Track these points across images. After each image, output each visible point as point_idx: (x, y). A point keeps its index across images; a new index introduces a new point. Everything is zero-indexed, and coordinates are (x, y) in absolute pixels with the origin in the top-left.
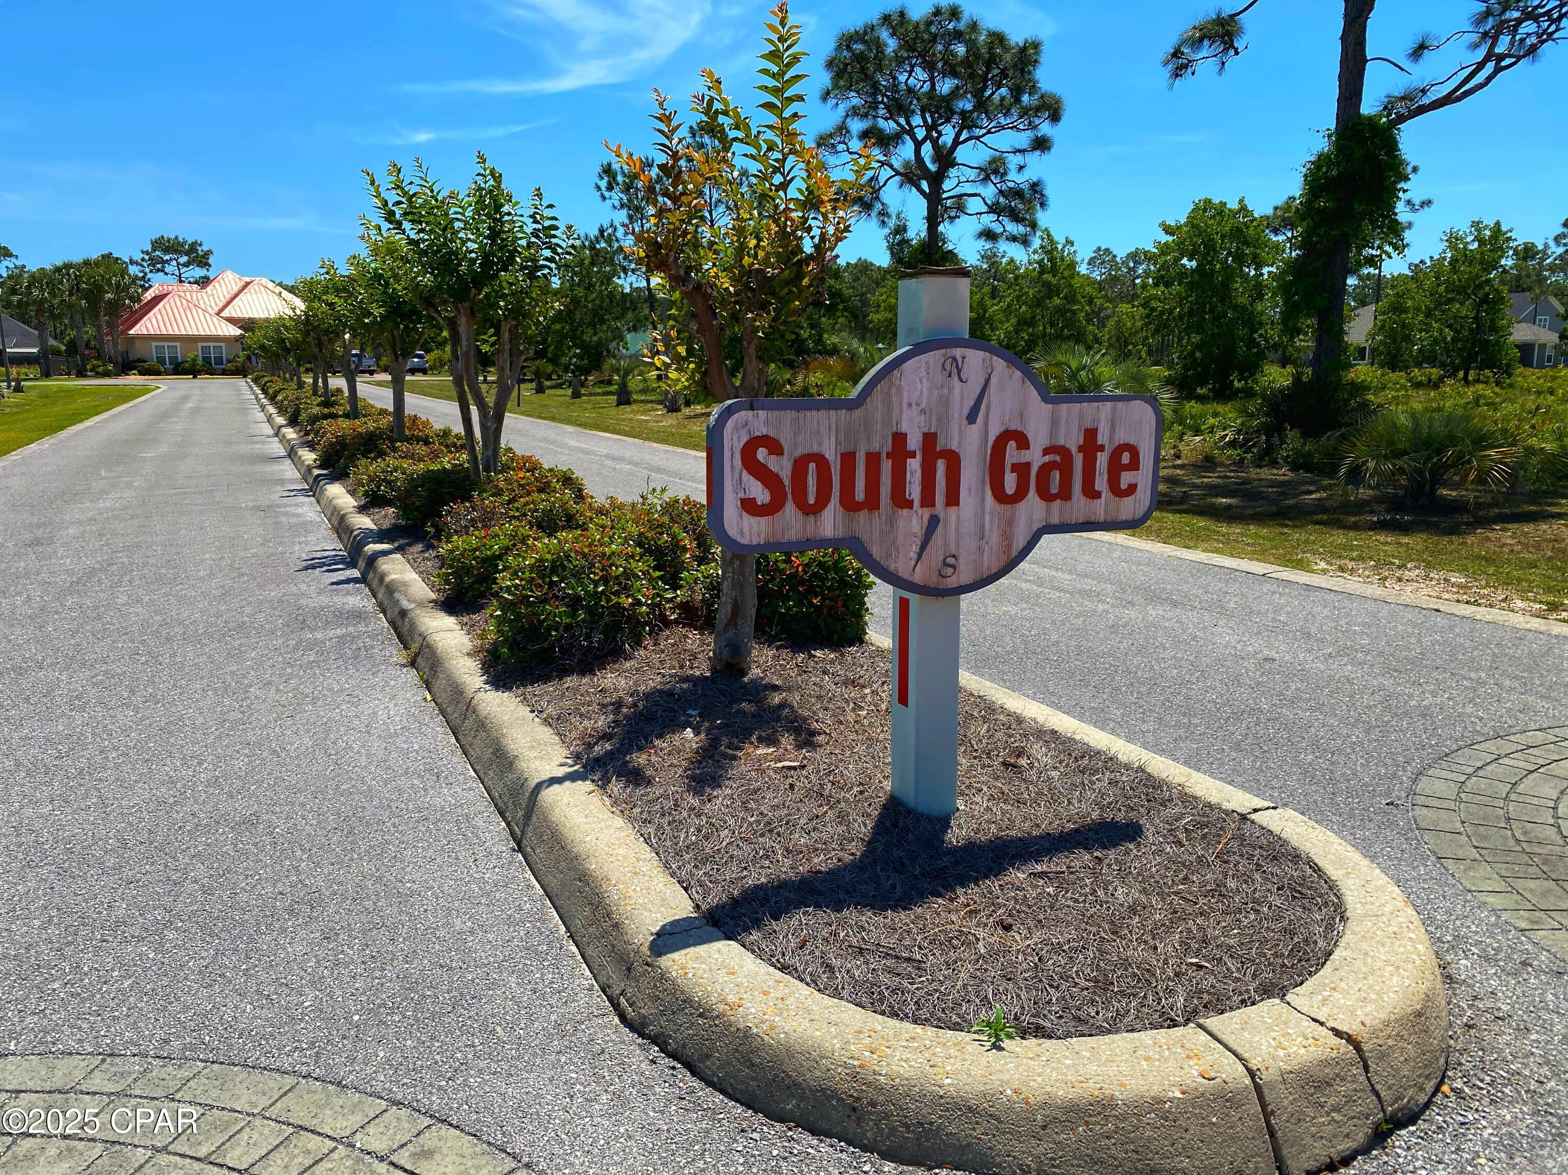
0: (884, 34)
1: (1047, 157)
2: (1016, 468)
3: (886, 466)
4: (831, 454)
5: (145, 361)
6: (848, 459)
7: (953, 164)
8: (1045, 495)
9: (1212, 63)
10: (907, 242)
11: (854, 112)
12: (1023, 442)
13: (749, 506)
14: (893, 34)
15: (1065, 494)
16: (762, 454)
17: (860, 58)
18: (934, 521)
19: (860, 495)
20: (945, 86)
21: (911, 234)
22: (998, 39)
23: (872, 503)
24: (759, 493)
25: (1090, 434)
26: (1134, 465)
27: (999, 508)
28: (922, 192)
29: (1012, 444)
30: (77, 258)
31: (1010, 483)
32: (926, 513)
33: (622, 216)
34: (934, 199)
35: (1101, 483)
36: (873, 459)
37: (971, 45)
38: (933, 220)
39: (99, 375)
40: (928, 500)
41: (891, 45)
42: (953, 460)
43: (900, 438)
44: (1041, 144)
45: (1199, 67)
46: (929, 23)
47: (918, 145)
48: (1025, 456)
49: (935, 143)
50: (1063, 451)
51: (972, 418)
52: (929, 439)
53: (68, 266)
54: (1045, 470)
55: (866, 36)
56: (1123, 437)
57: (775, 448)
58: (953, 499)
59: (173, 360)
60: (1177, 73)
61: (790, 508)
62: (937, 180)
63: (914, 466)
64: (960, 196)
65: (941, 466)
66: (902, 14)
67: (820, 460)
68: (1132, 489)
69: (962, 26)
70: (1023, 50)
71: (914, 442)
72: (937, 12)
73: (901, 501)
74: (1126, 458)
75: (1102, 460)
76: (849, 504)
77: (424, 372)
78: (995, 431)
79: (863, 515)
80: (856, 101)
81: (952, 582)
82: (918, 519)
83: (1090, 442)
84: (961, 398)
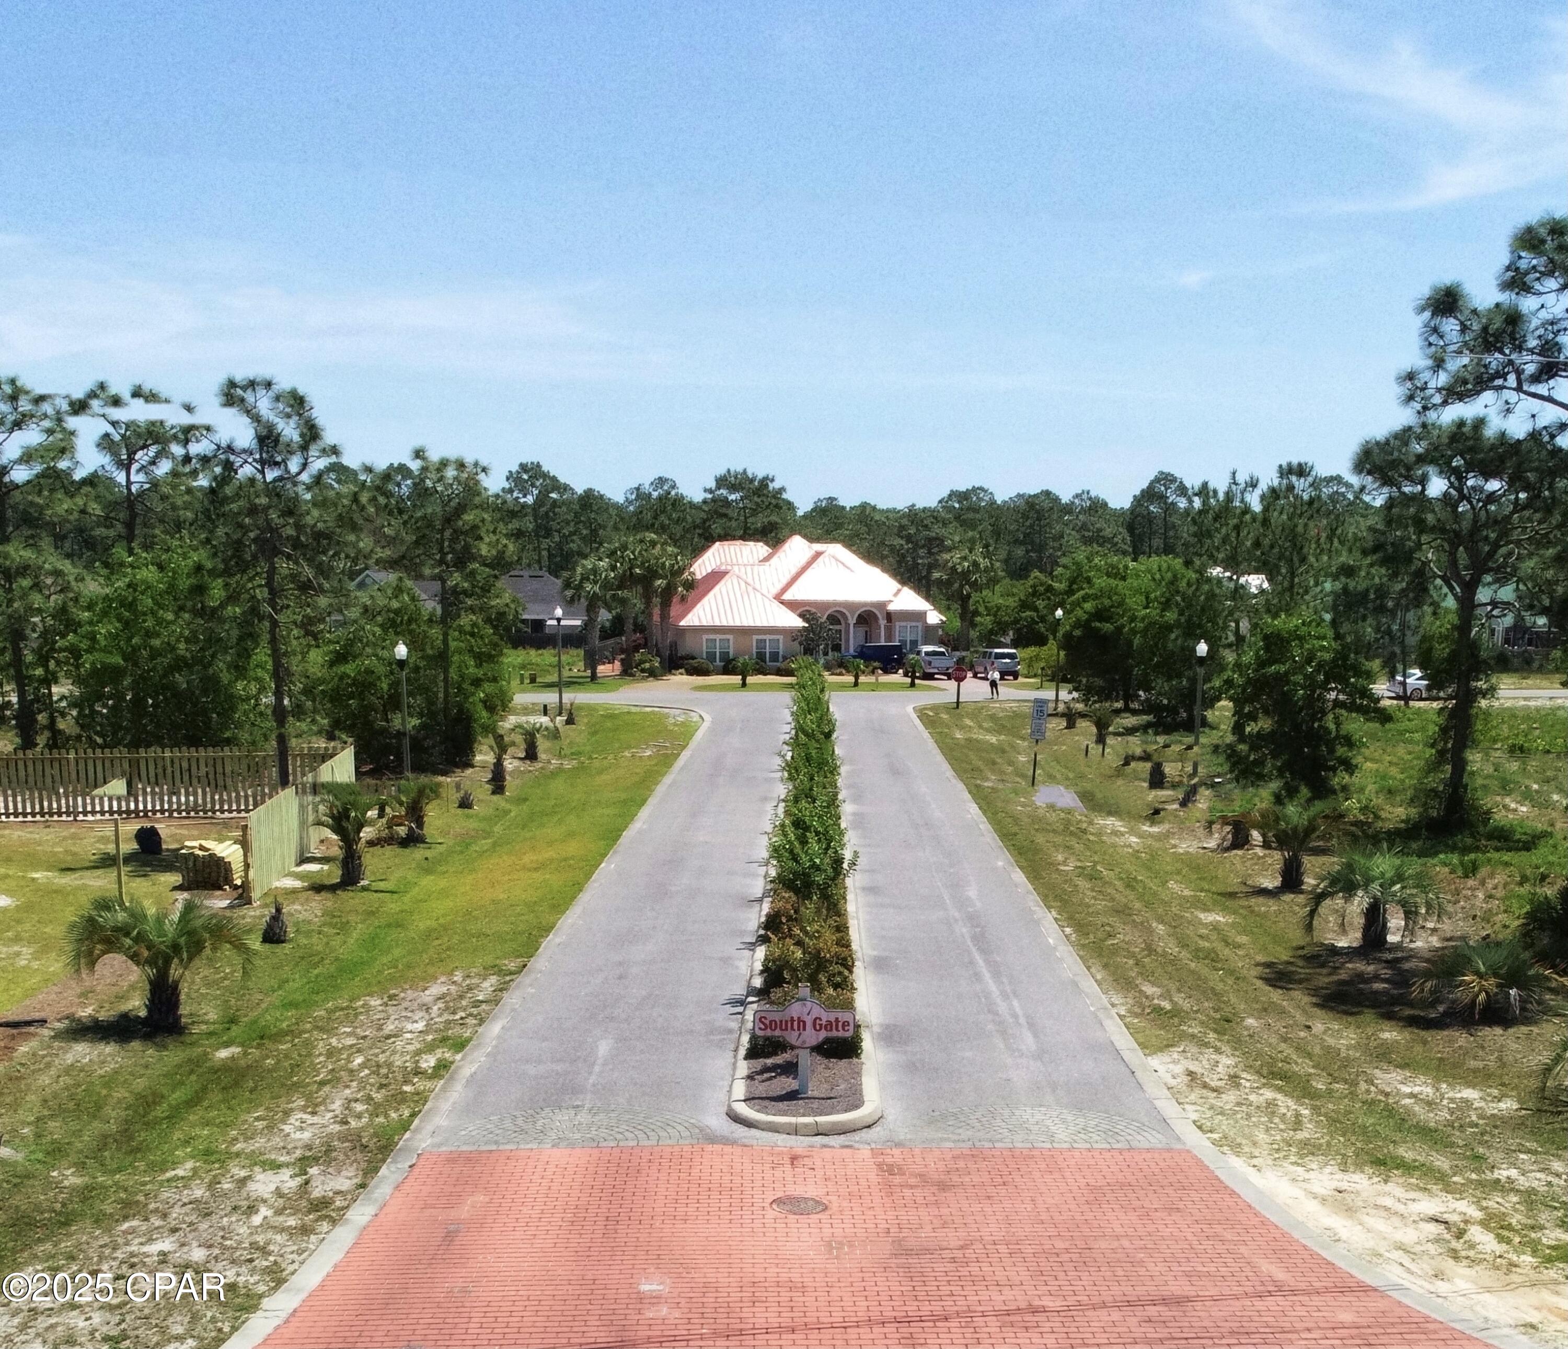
2: (819, 1024)
5: (693, 658)
8: (826, 1029)
12: (821, 1019)
13: (760, 1028)
15: (831, 1030)
18: (800, 1034)
23: (786, 1029)
27: (815, 1032)
29: (818, 1020)
31: (818, 1027)
35: (840, 1028)
36: (786, 1022)
40: (799, 1029)
48: (821, 1022)
51: (808, 1014)
54: (826, 1026)
56: (845, 1020)
59: (725, 657)
61: (768, 1029)
65: (801, 1023)
67: (775, 1021)
68: (848, 1030)
71: (796, 1018)
73: (792, 1029)
74: (846, 1024)
75: (840, 1024)
78: (814, 1018)
81: (804, 1046)
82: (796, 1033)
83: (837, 1020)
84: (806, 1010)
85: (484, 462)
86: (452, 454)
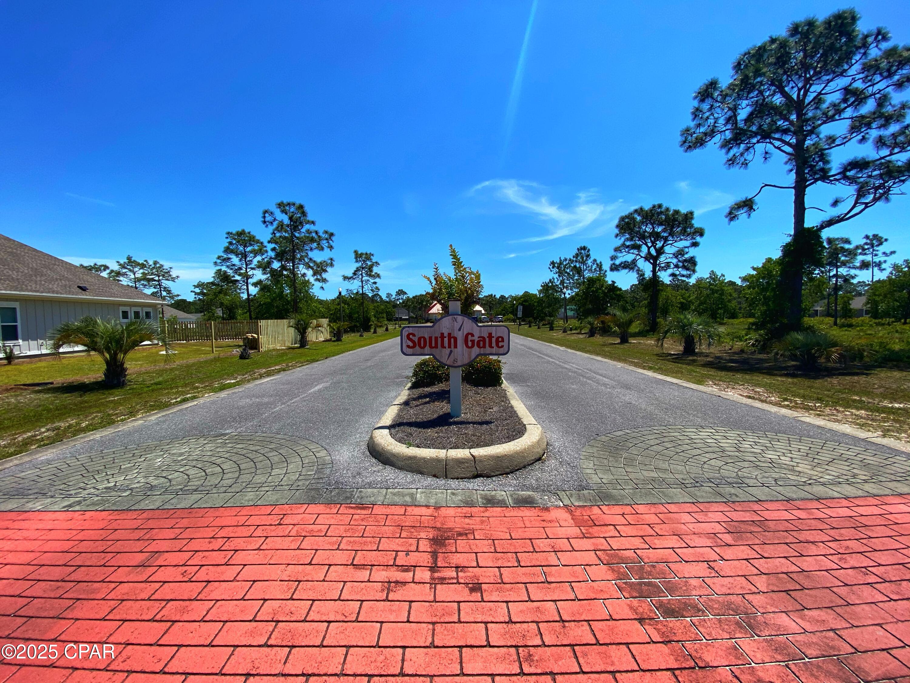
0: (636, 216)
1: (697, 248)
2: (471, 341)
3: (439, 340)
4: (427, 337)
6: (430, 338)
7: (663, 253)
8: (479, 346)
9: (745, 215)
10: (644, 278)
11: (627, 239)
12: (473, 335)
13: (408, 346)
14: (639, 215)
15: (484, 347)
16: (411, 336)
17: (628, 223)
18: (451, 352)
19: (433, 345)
20: (659, 229)
21: (646, 276)
22: (677, 212)
23: (436, 347)
24: (411, 344)
25: (490, 334)
26: (503, 341)
27: (467, 349)
28: (651, 263)
29: (470, 336)
30: (418, 294)
31: (470, 344)
32: (449, 350)
33: (556, 276)
34: (654, 265)
35: (494, 344)
36: (436, 338)
37: (667, 216)
38: (654, 272)
39: (421, 323)
40: (450, 347)
41: (639, 218)
42: (456, 339)
43: (442, 334)
44: (695, 245)
45: (740, 217)
46: (651, 211)
47: (649, 248)
48: (473, 338)
49: (655, 247)
50: (484, 338)
51: (460, 330)
52: (449, 334)
53: (416, 296)
54: (478, 342)
55: (630, 216)
56: (499, 335)
57: (414, 335)
58: (456, 347)
60: (731, 219)
61: (417, 347)
62: (656, 258)
63: (446, 340)
64: (668, 263)
65: (452, 340)
66: (641, 209)
67: (424, 338)
68: (502, 346)
69: (663, 210)
70: (686, 215)
71: (446, 334)
72: (654, 206)
73: (443, 346)
74: (500, 339)
75: (494, 340)
76: (431, 347)
77: (502, 322)
78: (465, 333)
79: (434, 349)
80: (628, 236)
81: (456, 365)
82: (447, 351)
83: (490, 336)
84: (457, 326)
85: (372, 253)
86: (364, 252)
